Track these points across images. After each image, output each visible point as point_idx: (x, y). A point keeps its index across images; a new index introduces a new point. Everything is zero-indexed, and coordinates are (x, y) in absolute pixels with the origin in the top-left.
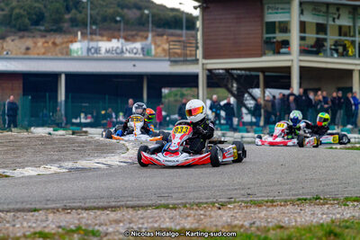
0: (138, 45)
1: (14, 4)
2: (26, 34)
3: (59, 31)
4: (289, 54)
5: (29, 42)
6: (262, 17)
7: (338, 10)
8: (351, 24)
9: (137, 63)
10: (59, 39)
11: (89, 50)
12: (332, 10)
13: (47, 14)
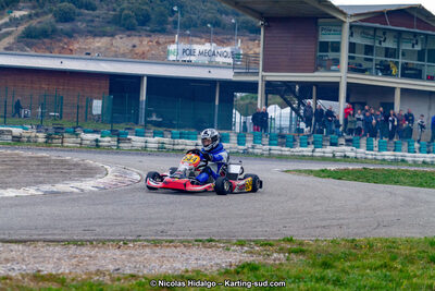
0: (228, 49)
1: (125, 5)
2: (133, 33)
3: (163, 31)
4: (338, 71)
5: (136, 41)
6: (316, 37)
7: (384, 34)
8: (395, 47)
9: (212, 70)
10: (162, 39)
11: (184, 51)
12: (379, 33)
13: (153, 16)
